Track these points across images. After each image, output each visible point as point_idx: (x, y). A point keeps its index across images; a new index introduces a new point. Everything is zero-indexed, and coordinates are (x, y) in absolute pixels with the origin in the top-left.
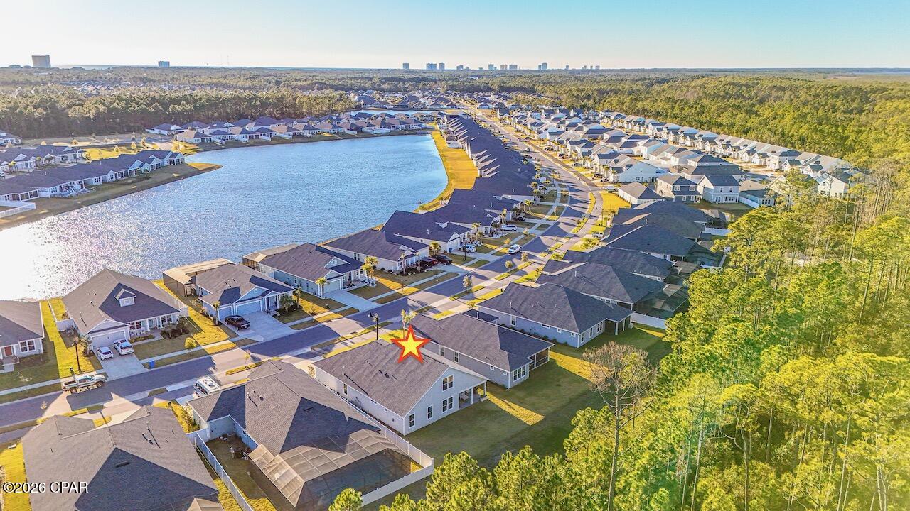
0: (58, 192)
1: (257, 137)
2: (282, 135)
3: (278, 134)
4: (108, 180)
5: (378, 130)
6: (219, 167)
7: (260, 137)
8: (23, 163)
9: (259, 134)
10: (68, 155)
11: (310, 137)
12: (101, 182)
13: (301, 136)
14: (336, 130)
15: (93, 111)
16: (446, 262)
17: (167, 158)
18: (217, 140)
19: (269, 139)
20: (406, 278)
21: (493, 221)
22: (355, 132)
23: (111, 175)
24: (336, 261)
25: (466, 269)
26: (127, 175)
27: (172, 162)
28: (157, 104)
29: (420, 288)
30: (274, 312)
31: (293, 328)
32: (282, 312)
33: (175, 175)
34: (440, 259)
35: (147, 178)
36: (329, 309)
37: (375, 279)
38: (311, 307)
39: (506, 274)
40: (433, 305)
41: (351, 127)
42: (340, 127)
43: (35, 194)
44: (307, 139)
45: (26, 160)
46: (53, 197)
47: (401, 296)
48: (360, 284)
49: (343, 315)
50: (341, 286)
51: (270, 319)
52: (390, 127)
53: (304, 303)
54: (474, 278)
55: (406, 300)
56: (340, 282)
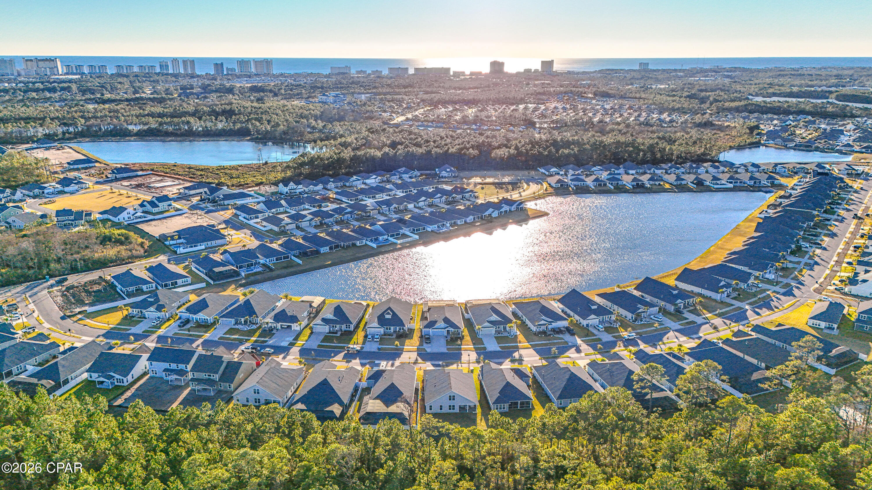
0: (436, 228)
1: (605, 185)
6: (546, 214)
7: (607, 185)
8: (438, 200)
9: (608, 182)
10: (467, 194)
11: (650, 188)
16: (571, 333)
17: (515, 206)
18: (572, 185)
20: (535, 338)
21: (640, 311)
22: (695, 186)
23: (470, 219)
24: (495, 317)
25: (579, 341)
26: (482, 218)
27: (517, 208)
28: (552, 147)
29: (533, 346)
30: (449, 338)
31: (448, 349)
32: (452, 339)
33: (511, 221)
34: (569, 330)
35: (491, 222)
36: (474, 344)
37: (518, 333)
38: (467, 341)
39: (596, 352)
40: (525, 359)
41: (694, 180)
42: (684, 180)
43: (424, 229)
44: (644, 190)
45: (441, 197)
46: (432, 231)
47: (517, 348)
48: (506, 334)
49: (476, 349)
50: (494, 332)
51: (443, 341)
52: (737, 182)
53: (468, 338)
54: (573, 349)
55: (516, 351)
56: (493, 330)
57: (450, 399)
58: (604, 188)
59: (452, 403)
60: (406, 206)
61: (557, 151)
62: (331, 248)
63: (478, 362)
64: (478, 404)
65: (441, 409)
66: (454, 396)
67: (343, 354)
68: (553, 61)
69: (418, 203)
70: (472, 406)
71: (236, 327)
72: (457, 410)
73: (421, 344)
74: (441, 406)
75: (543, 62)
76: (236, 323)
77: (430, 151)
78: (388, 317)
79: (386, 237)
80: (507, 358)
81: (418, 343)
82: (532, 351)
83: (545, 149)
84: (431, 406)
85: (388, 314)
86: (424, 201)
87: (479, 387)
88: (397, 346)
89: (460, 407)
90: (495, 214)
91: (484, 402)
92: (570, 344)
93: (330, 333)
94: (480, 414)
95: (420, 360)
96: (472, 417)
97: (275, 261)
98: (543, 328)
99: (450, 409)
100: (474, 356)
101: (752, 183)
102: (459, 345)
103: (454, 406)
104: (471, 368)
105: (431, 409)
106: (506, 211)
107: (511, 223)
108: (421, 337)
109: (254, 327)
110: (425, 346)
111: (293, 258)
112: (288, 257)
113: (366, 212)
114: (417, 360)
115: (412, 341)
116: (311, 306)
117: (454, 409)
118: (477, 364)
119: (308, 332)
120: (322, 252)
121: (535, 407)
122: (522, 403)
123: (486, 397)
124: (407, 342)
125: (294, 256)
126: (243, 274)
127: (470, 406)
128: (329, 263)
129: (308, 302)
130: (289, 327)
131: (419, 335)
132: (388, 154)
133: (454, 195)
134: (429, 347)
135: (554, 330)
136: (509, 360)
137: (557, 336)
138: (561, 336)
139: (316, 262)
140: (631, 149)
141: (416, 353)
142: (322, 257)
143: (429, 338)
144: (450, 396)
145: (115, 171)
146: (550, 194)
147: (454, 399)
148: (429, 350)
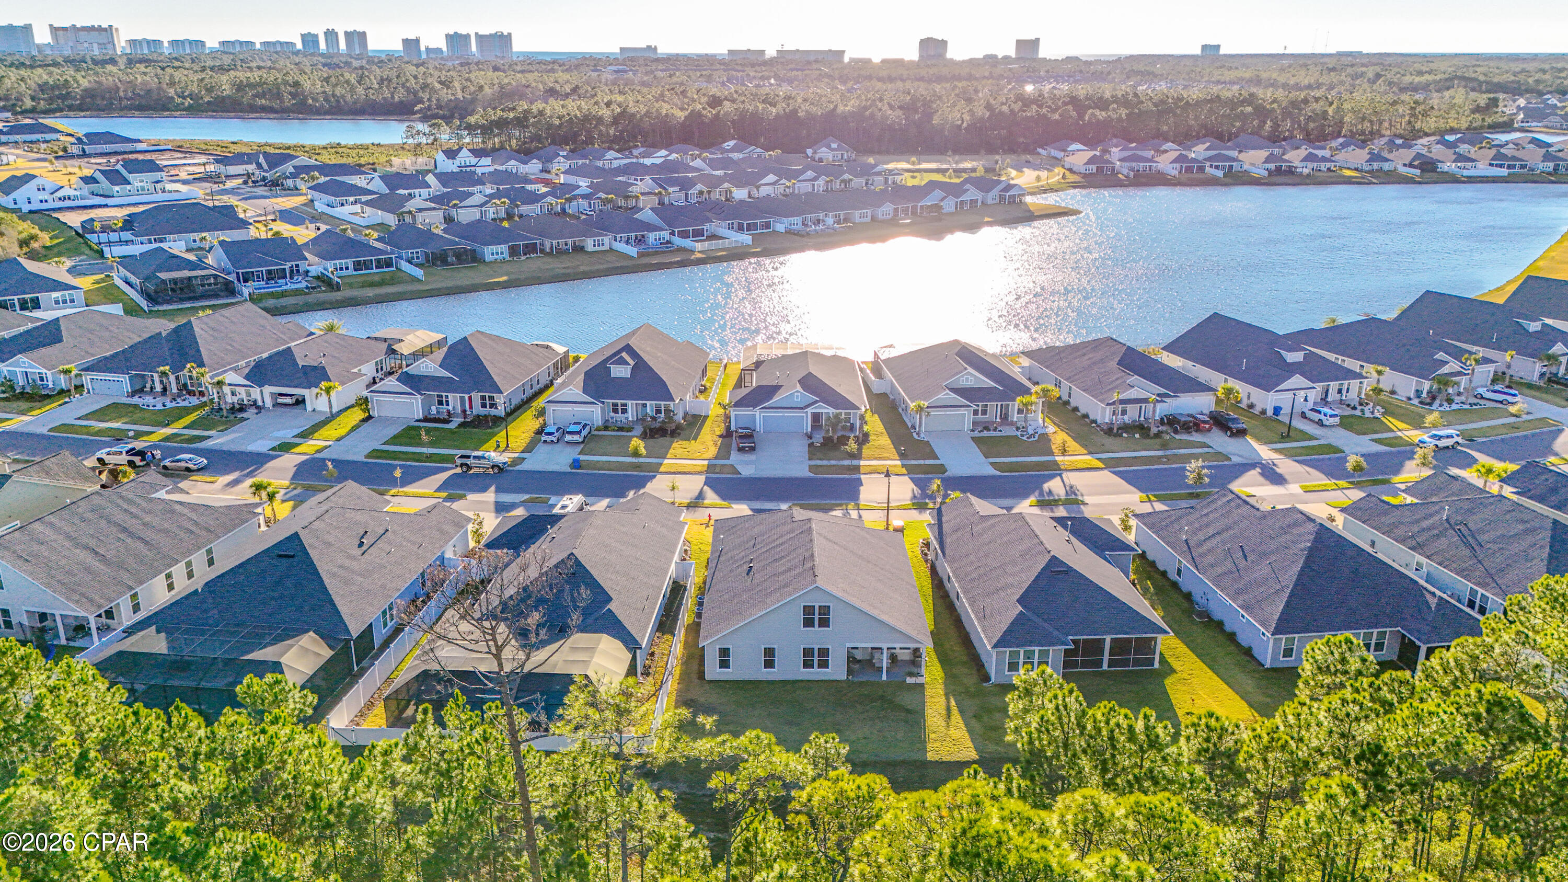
0: (800, 226)
1: (1201, 169)
2: (1252, 169)
3: (1245, 167)
4: (880, 217)
5: (1482, 169)
6: (1076, 212)
7: (1208, 169)
8: (809, 184)
9: (1208, 164)
10: (876, 178)
11: (1308, 175)
12: (869, 219)
13: (1291, 171)
14: (1376, 166)
15: (967, 117)
16: (1230, 429)
17: (995, 192)
18: (1124, 169)
19: (1220, 174)
20: (1109, 441)
21: (1445, 370)
22: (1418, 172)
23: (886, 210)
24: (972, 378)
25: (1265, 453)
26: (914, 213)
27: (1002, 198)
28: (1070, 107)
29: (1110, 465)
30: (818, 438)
31: (812, 468)
32: (828, 441)
33: (987, 219)
34: (1220, 422)
35: (940, 220)
36: (902, 456)
37: (1051, 429)
38: (880, 447)
39: (1342, 483)
40: (1087, 499)
41: (1414, 160)
42: (1387, 160)
43: (767, 225)
44: (1298, 180)
45: (815, 179)
46: (789, 232)
47: (1055, 470)
48: (1008, 431)
49: (911, 471)
50: (968, 425)
51: (799, 448)
52: (1514, 167)
53: (880, 438)
54: (1254, 473)
55: (1052, 477)
56: (966, 418)
57: (808, 623)
58: (1201, 176)
59: (816, 637)
60: (728, 191)
61: (1081, 116)
62: (513, 251)
63: (920, 506)
64: (928, 648)
65: (769, 664)
66: (825, 610)
67: (444, 476)
68: (1038, 40)
69: (758, 188)
70: (905, 656)
71: (136, 400)
72: (837, 671)
73: (724, 452)
74: (769, 653)
75: (1019, 42)
76: (139, 391)
77: (795, 112)
78: (620, 372)
79: (665, 235)
80: (1026, 496)
81: (712, 451)
82: (1107, 477)
83: (1054, 111)
84: (724, 652)
85: (623, 362)
86: (774, 184)
87: (926, 583)
88: (636, 454)
89: (851, 660)
90: (949, 205)
91: (953, 644)
92: (1235, 459)
93: (426, 420)
94: (940, 689)
95: (711, 497)
96: (906, 700)
97: (351, 272)
98: (1132, 414)
99: (807, 664)
100: (904, 489)
101: (1551, 165)
102: (852, 456)
103: (824, 652)
104: (897, 523)
105: (724, 664)
106: (973, 202)
107: (990, 224)
108: (728, 434)
109: (194, 401)
110: (735, 458)
111: (405, 266)
112: (389, 264)
113: (627, 197)
114: (701, 496)
115: (693, 445)
116: (391, 351)
117: (824, 664)
118: (915, 513)
119: (357, 415)
120: (488, 258)
121: (1175, 664)
122: (1120, 647)
123: (958, 623)
124: (678, 447)
125: (410, 262)
126: (246, 292)
127: (893, 658)
128: (504, 278)
129: (385, 340)
130: (300, 402)
131: (720, 430)
132: (699, 114)
133: (846, 176)
134: (747, 463)
135: (1171, 421)
136: (1032, 499)
137: (1184, 437)
138: (1196, 437)
139: (465, 276)
140: (1249, 109)
141: (702, 478)
142: (486, 269)
143: (749, 436)
144: (808, 610)
145: (85, 140)
146: (1075, 186)
147: (824, 623)
148: (747, 471)
